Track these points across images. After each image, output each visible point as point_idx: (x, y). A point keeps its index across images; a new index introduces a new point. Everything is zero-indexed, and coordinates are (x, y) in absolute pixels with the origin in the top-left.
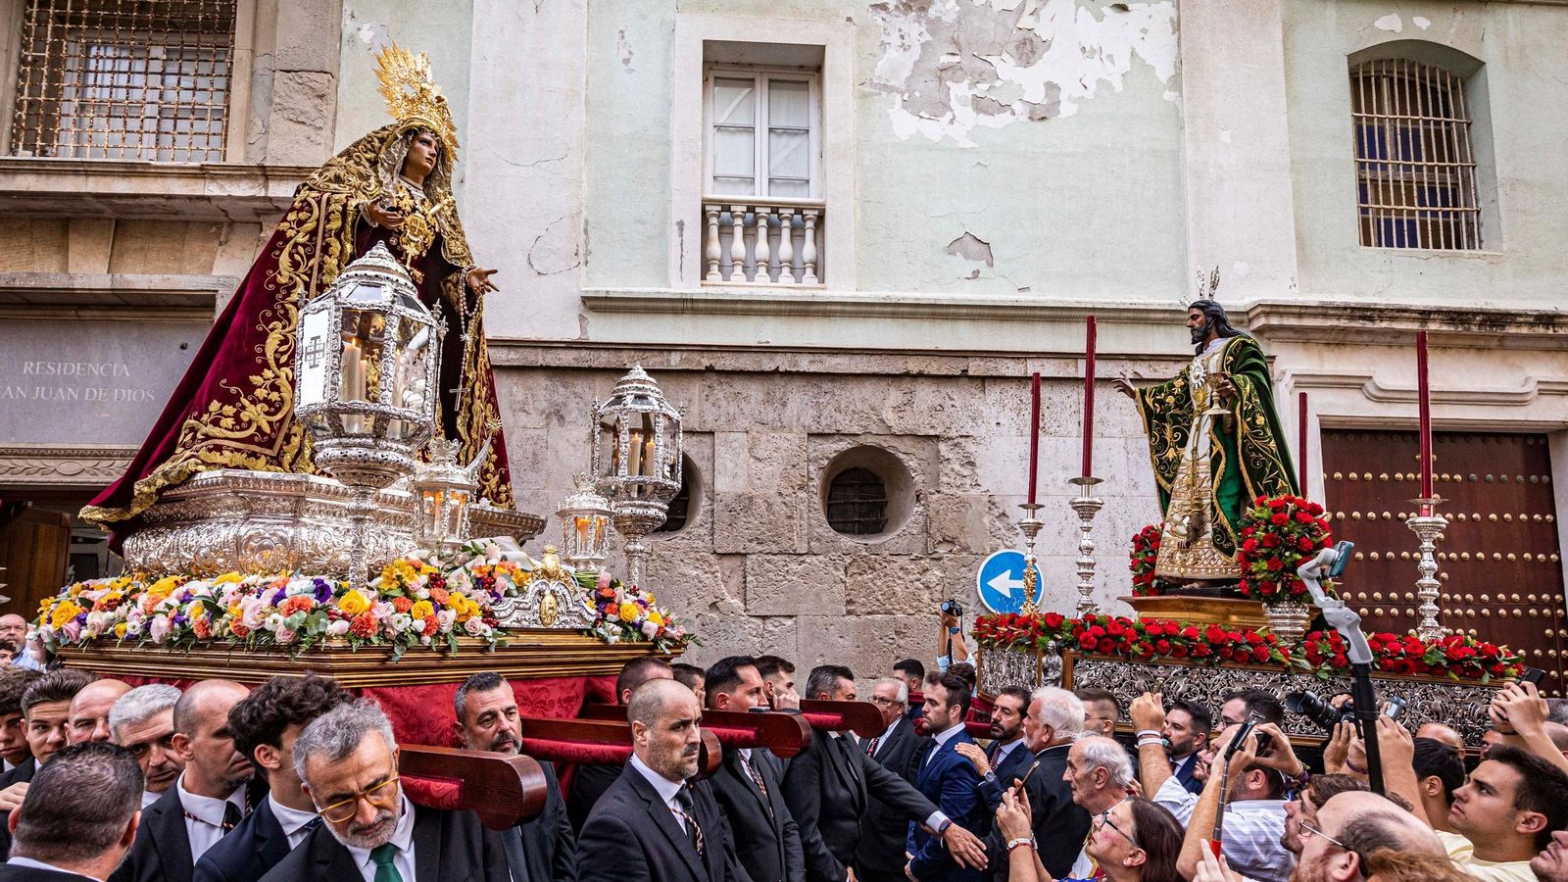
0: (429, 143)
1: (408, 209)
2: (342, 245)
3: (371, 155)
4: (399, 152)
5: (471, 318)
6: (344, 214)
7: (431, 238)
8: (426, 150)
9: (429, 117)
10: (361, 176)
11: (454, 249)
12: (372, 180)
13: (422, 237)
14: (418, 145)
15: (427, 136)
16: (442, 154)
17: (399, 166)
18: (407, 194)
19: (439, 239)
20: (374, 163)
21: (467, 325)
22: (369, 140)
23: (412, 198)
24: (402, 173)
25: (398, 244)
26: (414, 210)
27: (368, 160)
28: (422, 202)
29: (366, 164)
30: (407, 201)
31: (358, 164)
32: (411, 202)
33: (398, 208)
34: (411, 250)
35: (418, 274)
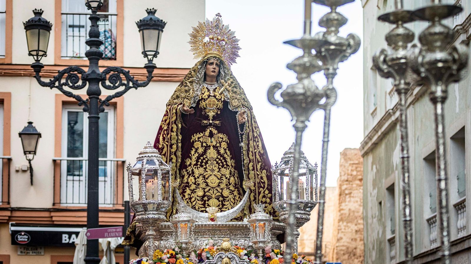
0: (212, 64)
1: (207, 97)
2: (177, 126)
3: (191, 79)
4: (201, 75)
5: (243, 134)
6: (176, 113)
7: (220, 105)
8: (211, 68)
10: (186, 91)
11: (234, 104)
12: (191, 91)
13: (215, 106)
14: (208, 66)
15: (211, 61)
16: (221, 64)
17: (203, 79)
18: (206, 90)
19: (226, 103)
21: (242, 138)
23: (209, 91)
25: (205, 113)
26: (209, 96)
27: (190, 82)
28: (214, 90)
29: (189, 84)
30: (207, 93)
31: (186, 86)
32: (208, 93)
33: (202, 99)
34: (211, 114)
35: (217, 122)
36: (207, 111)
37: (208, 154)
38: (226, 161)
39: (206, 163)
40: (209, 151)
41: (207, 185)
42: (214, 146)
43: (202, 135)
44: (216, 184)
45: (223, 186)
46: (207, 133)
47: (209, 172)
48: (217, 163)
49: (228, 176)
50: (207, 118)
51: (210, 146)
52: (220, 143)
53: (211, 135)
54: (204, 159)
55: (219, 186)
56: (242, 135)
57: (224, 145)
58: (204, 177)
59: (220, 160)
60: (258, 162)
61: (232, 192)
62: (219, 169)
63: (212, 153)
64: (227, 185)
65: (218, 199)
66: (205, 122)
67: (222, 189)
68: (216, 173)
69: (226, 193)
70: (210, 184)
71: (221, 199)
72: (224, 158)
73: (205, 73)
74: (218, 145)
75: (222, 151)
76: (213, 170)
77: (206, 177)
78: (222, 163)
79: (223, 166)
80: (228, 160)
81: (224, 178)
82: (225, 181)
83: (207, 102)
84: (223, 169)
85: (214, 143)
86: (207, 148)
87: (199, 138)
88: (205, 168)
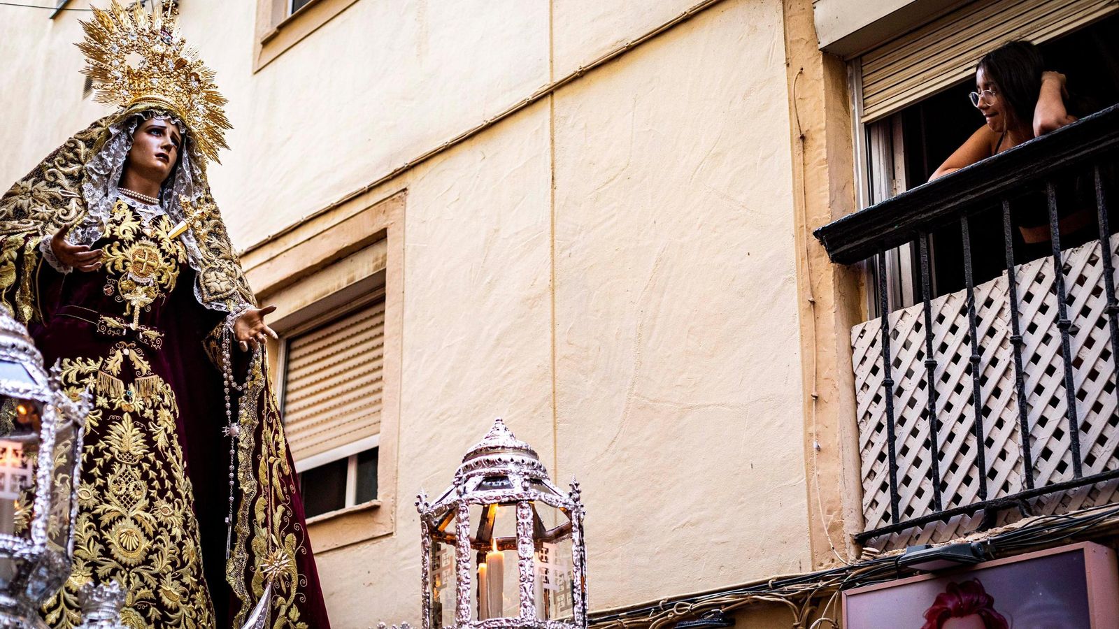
0: (160, 131)
1: (129, 236)
3: (74, 168)
4: (115, 157)
5: (241, 393)
6: (20, 262)
7: (171, 276)
8: (155, 144)
9: (165, 93)
10: (55, 201)
11: (215, 286)
12: (73, 205)
13: (154, 276)
14: (146, 137)
15: (158, 122)
16: (185, 142)
17: (116, 176)
18: (129, 214)
19: (187, 275)
20: (76, 179)
21: (235, 409)
22: (71, 146)
23: (137, 218)
24: (123, 183)
25: (116, 292)
26: (139, 236)
27: (69, 176)
28: (156, 221)
29: (65, 182)
30: (129, 225)
31: (52, 185)
32: (135, 225)
33: (113, 238)
34: (139, 299)
35: (153, 334)
36: (124, 284)
37: (113, 439)
38: (172, 478)
39: (107, 469)
40: (117, 429)
41: (107, 553)
42: (134, 416)
43: (93, 366)
44: (137, 556)
45: (161, 564)
46: (115, 363)
47: (115, 506)
48: (145, 476)
49: (177, 532)
50: (118, 308)
51: (120, 412)
52: (156, 409)
53: (128, 374)
54: (98, 453)
55: (147, 562)
56: (236, 395)
57: (166, 421)
58: (96, 519)
59: (153, 467)
60: (278, 502)
61: (188, 594)
62: (152, 500)
63: (126, 438)
64: (173, 564)
65: (144, 613)
66: (112, 322)
67: (158, 576)
68: (138, 511)
69: (171, 591)
70: (116, 550)
71: (154, 612)
72: (167, 466)
73: (129, 156)
74: (149, 413)
75: (161, 441)
76: (128, 501)
77: (106, 520)
78: (162, 481)
79: (162, 493)
80: (179, 475)
81: (165, 537)
82: (168, 548)
83: (129, 252)
84: (161, 504)
85: (137, 405)
86: (110, 415)
87: (80, 376)
88: (102, 489)
